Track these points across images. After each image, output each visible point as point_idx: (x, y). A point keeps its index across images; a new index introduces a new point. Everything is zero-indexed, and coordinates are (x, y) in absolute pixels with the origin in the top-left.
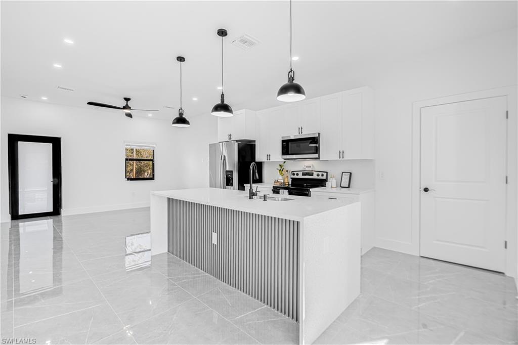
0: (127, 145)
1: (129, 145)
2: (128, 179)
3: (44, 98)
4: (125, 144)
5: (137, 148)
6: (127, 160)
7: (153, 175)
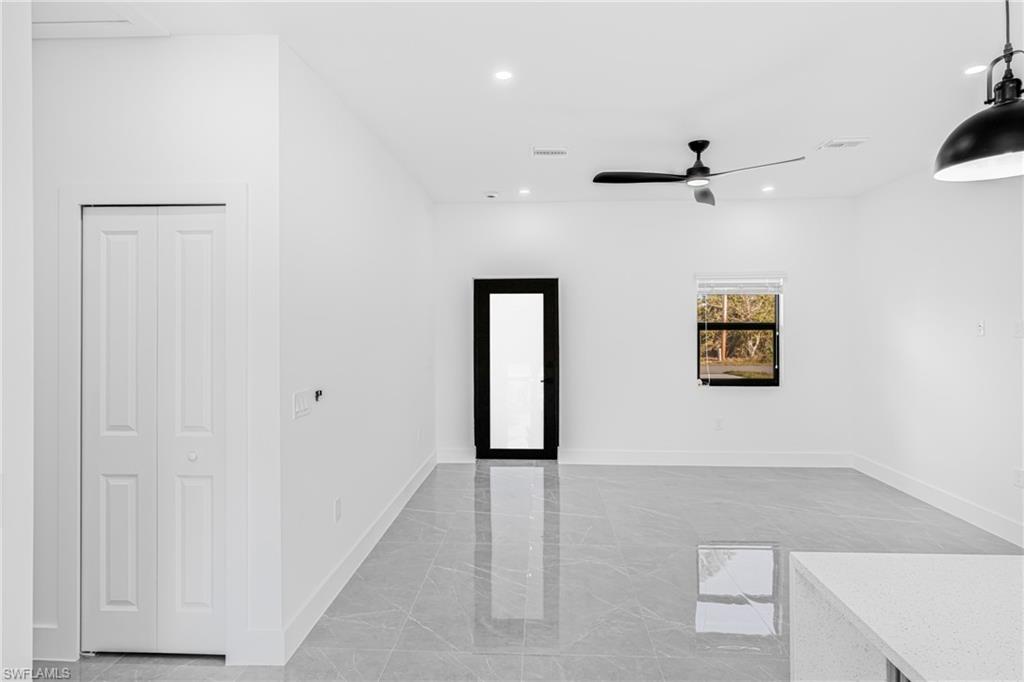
0: (701, 286)
1: (709, 286)
2: (705, 382)
3: (524, 192)
4: (698, 282)
5: (733, 290)
6: (701, 327)
7: (777, 372)
